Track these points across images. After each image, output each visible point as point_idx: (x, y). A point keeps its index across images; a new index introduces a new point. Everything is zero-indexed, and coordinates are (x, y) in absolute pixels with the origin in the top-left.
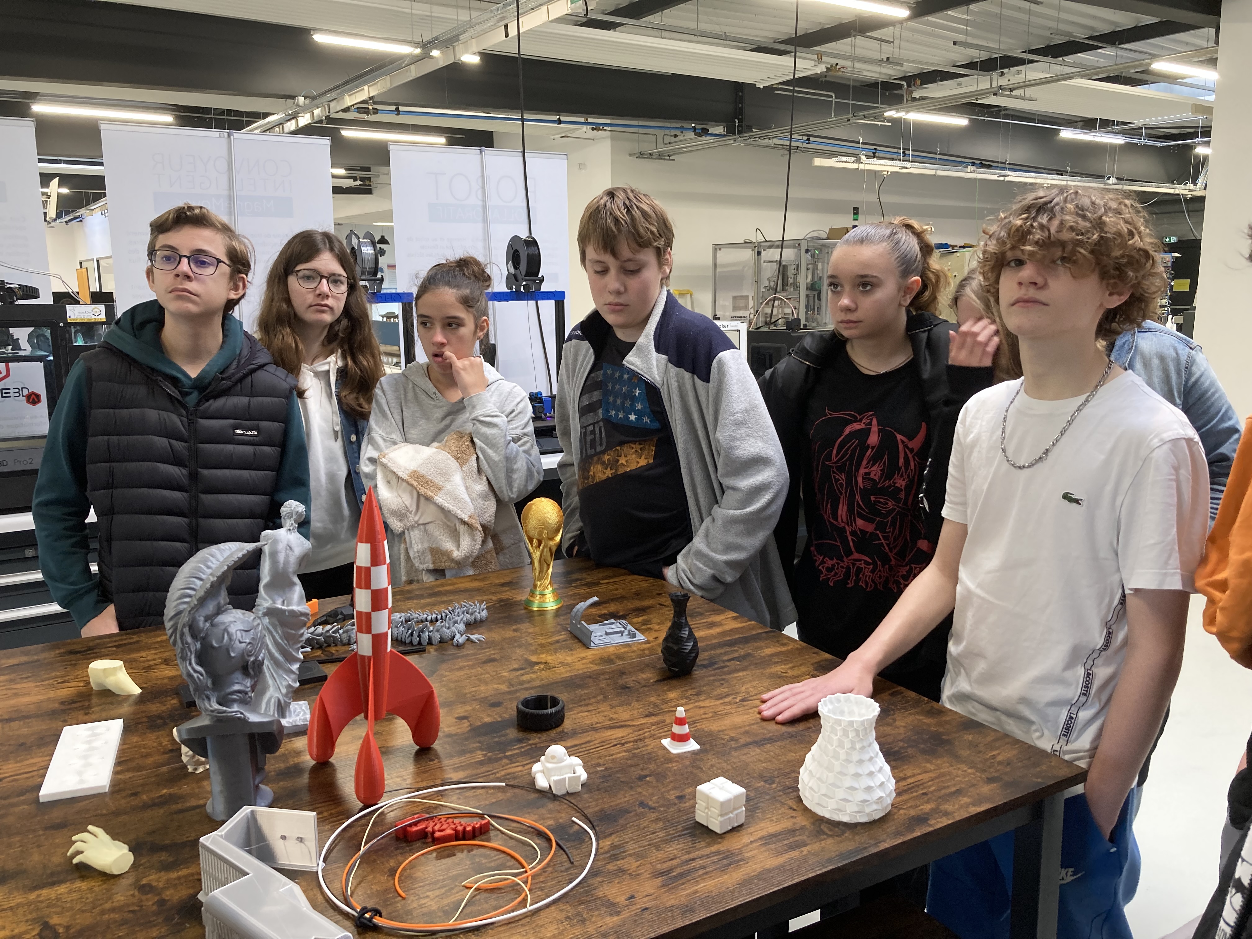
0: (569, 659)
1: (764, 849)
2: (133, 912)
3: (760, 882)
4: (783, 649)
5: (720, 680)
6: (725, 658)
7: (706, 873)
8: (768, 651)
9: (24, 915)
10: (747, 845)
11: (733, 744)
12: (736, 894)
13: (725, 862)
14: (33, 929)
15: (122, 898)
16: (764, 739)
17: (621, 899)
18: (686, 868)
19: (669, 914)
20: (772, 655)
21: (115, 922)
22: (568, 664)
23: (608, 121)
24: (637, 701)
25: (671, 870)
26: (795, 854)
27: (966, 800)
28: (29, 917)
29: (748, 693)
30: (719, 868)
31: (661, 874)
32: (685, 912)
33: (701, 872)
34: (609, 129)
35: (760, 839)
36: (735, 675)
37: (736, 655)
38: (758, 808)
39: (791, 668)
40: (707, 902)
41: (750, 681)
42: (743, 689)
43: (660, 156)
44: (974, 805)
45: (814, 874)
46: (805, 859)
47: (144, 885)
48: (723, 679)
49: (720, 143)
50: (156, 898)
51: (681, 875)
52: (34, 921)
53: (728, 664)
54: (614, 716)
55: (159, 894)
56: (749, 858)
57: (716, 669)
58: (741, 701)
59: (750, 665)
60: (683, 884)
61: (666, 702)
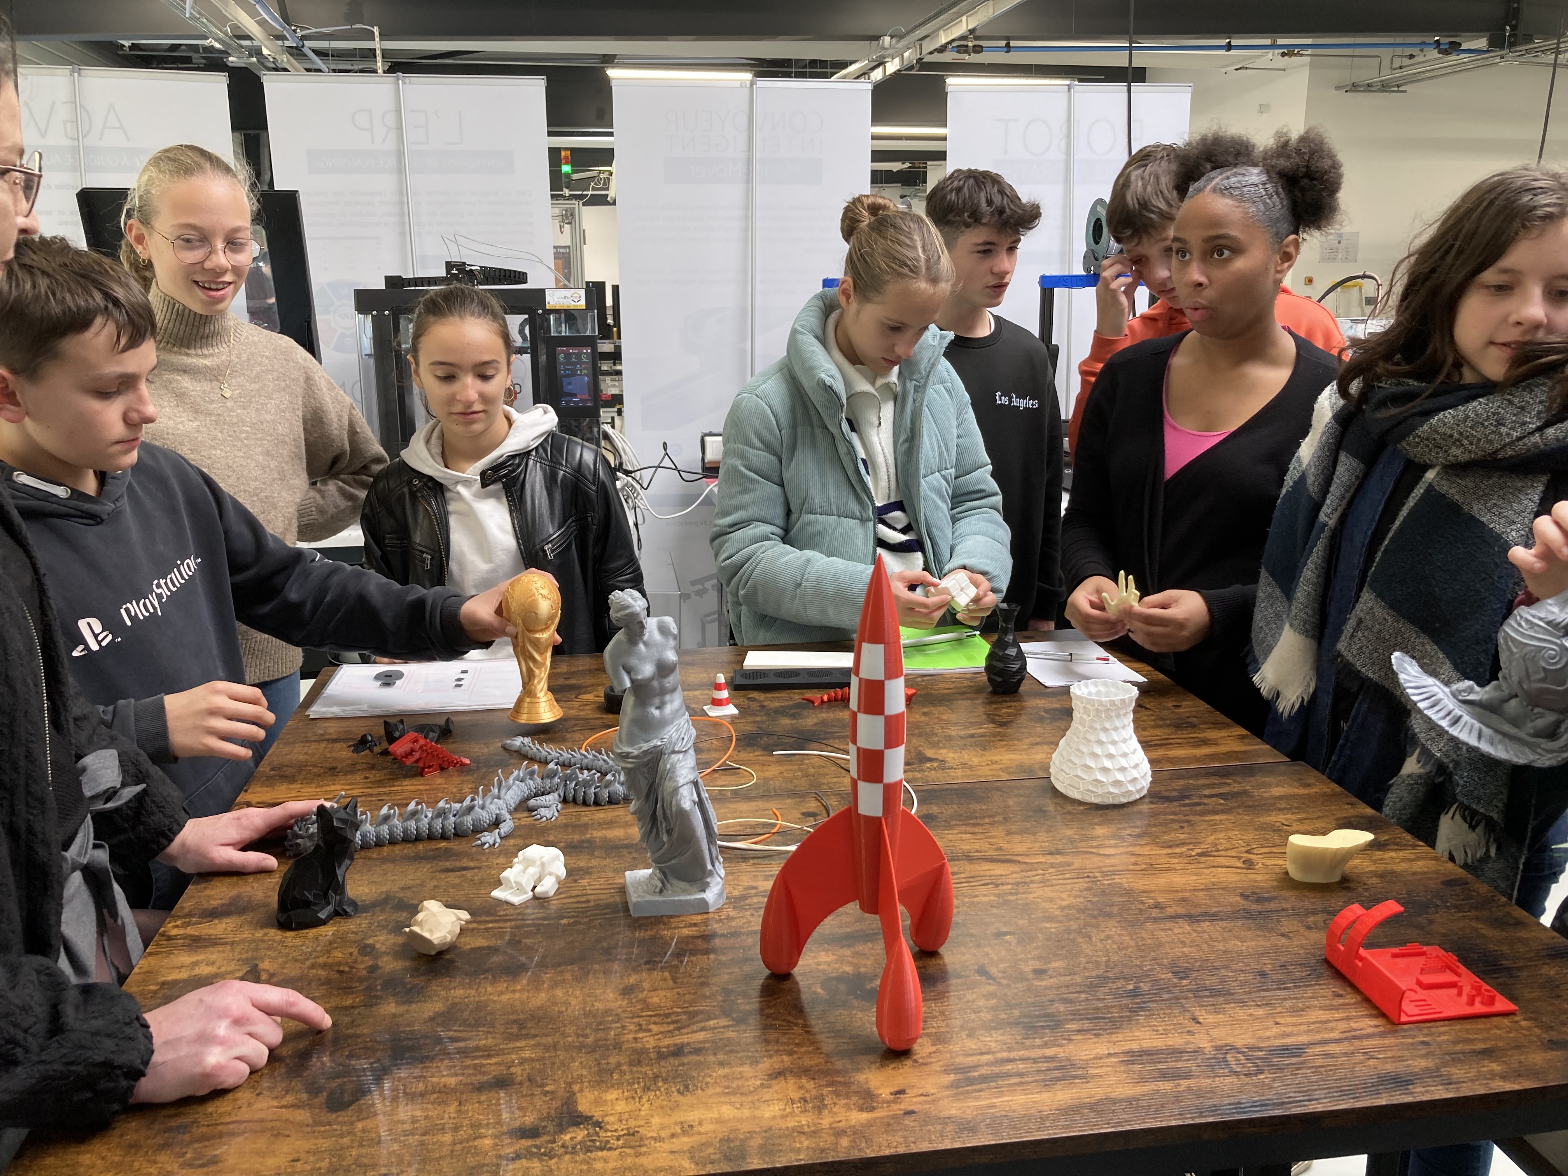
0: (975, 760)
1: (1122, 1068)
2: (341, 972)
3: (1092, 1115)
4: (1302, 791)
5: (1181, 821)
6: (1207, 792)
7: (1021, 1084)
8: (1277, 791)
9: (241, 953)
10: (1101, 1058)
11: (1155, 913)
12: (1048, 1123)
13: (1057, 1074)
14: (239, 970)
15: (340, 955)
16: (1205, 914)
17: (885, 1093)
18: (996, 1069)
19: (939, 1127)
20: (1280, 798)
21: (320, 979)
22: (971, 768)
23: (1309, 41)
24: (1048, 831)
25: (975, 1067)
26: (1165, 1086)
27: (1495, 1067)
28: (244, 956)
29: (1215, 845)
30: (1044, 1080)
31: (958, 1070)
32: (961, 1131)
33: (1014, 1080)
34: (1309, 52)
35: (1125, 1053)
36: (1208, 818)
37: (1225, 790)
38: (1142, 1009)
39: (1299, 820)
40: (1001, 1124)
41: (1227, 829)
42: (1210, 839)
43: (1385, 87)
44: (1504, 1077)
45: (1180, 1123)
46: (1178, 1097)
47: (367, 946)
48: (1188, 821)
49: (1479, 63)
50: (370, 963)
51: (984, 1079)
52: (246, 961)
53: (1206, 801)
54: (1005, 846)
55: (377, 958)
56: (1092, 1077)
57: (1185, 805)
58: (1199, 855)
59: (1239, 807)
60: (980, 1091)
61: (1086, 839)
